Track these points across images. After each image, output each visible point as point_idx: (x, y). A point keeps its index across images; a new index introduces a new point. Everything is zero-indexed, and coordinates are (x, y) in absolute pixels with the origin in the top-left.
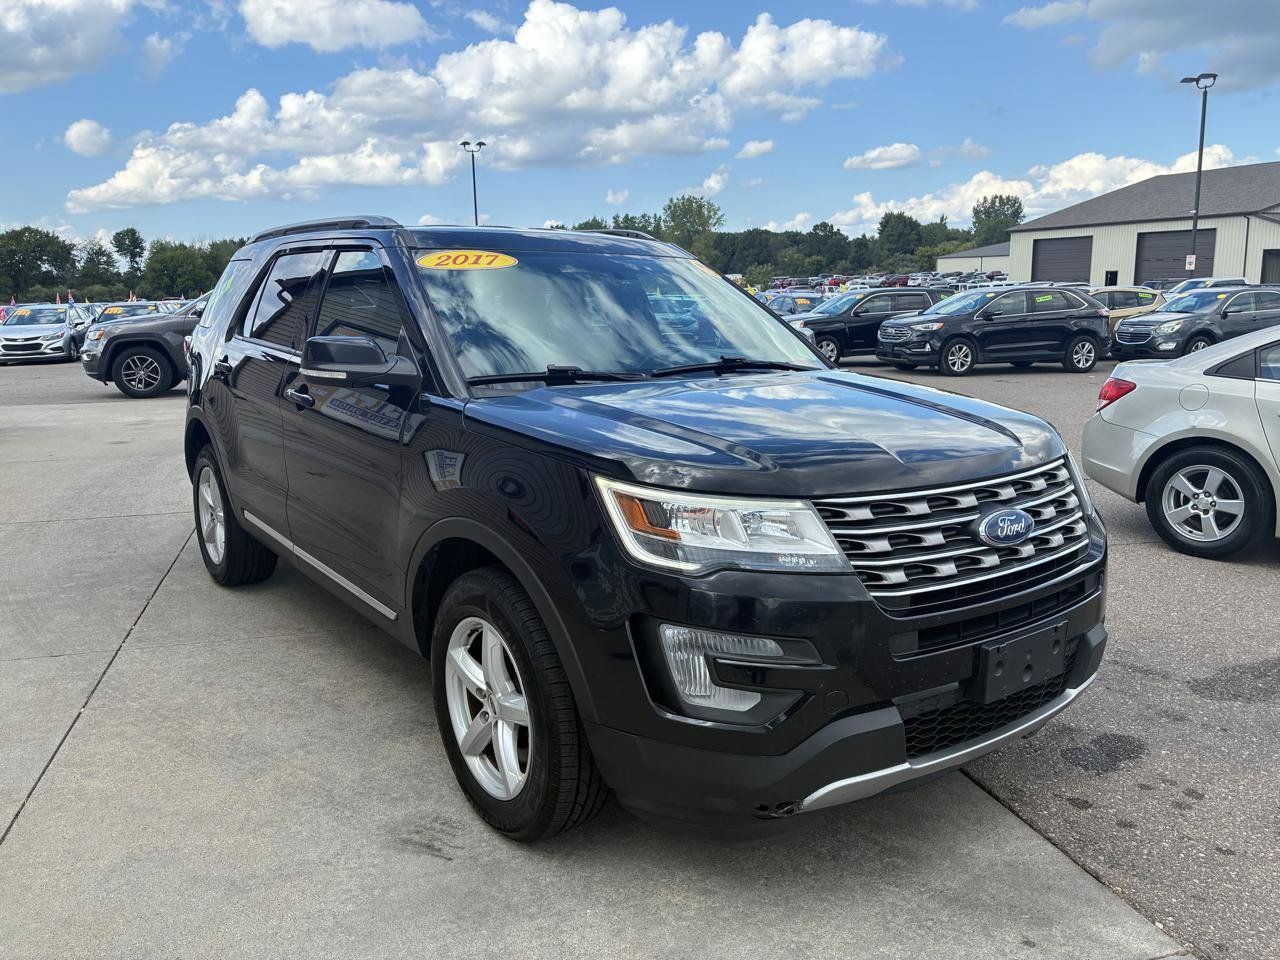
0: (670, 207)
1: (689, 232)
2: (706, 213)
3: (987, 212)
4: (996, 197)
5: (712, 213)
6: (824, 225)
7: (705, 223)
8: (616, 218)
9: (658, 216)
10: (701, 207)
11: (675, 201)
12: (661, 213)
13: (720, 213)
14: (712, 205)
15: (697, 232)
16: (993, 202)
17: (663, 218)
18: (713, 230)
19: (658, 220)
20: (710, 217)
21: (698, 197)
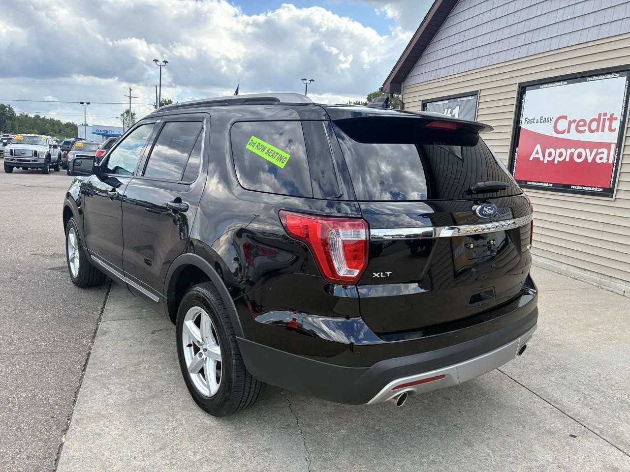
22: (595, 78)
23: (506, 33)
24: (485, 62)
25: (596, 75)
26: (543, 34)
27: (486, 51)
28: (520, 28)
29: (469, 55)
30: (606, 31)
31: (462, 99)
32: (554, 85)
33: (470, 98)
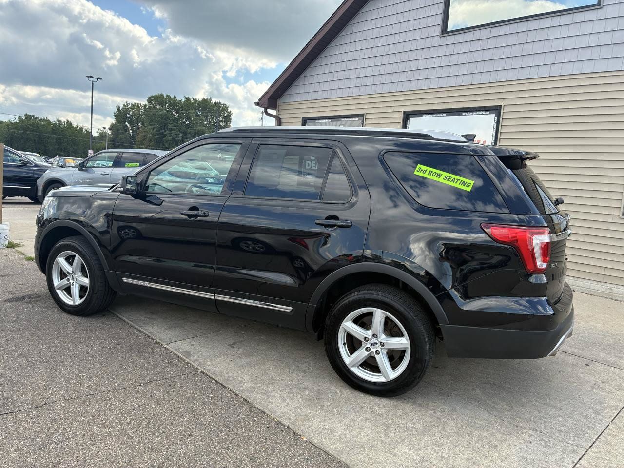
22: (469, 113)
23: (389, 69)
24: (368, 90)
25: (470, 111)
26: (423, 75)
27: (370, 81)
28: (402, 67)
29: (353, 83)
30: (477, 79)
31: (346, 120)
32: (434, 115)
33: (355, 119)
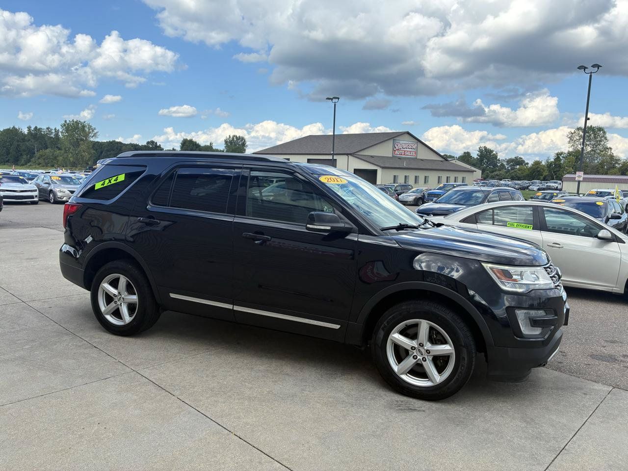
0: (65, 125)
1: (77, 139)
2: (87, 130)
3: (231, 142)
4: (234, 136)
5: (91, 131)
6: (152, 142)
7: (87, 135)
8: (29, 128)
9: (57, 129)
10: (84, 127)
11: (68, 122)
12: (59, 128)
13: (95, 131)
14: (91, 126)
15: (82, 140)
16: (233, 138)
17: (61, 130)
18: (92, 139)
19: (57, 132)
20: (90, 133)
21: (82, 121)
